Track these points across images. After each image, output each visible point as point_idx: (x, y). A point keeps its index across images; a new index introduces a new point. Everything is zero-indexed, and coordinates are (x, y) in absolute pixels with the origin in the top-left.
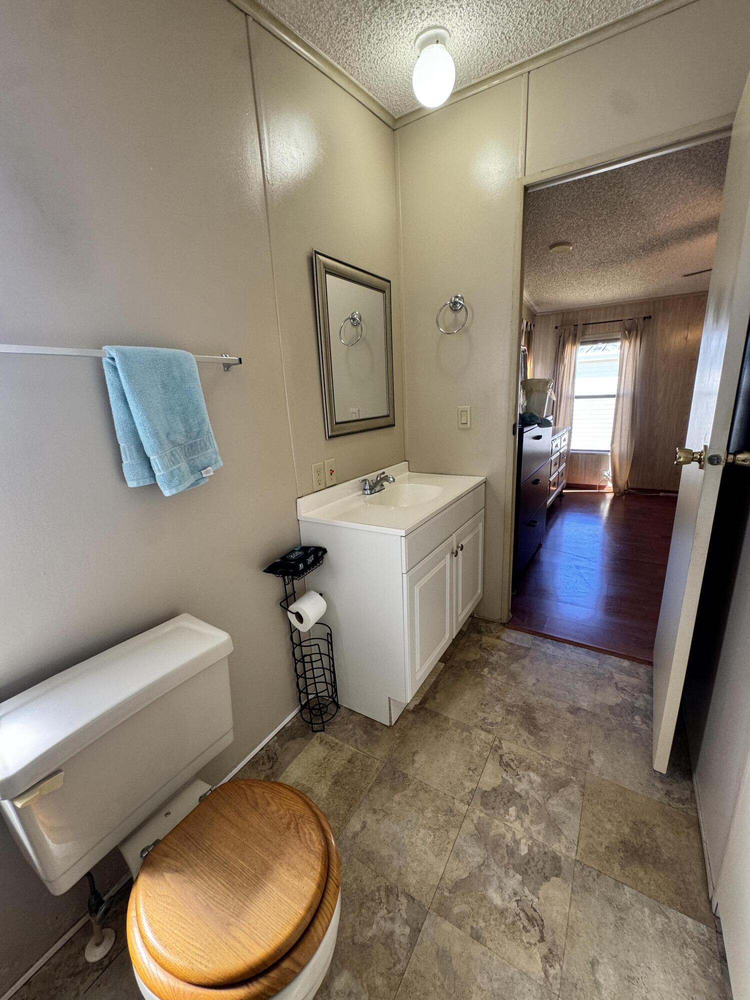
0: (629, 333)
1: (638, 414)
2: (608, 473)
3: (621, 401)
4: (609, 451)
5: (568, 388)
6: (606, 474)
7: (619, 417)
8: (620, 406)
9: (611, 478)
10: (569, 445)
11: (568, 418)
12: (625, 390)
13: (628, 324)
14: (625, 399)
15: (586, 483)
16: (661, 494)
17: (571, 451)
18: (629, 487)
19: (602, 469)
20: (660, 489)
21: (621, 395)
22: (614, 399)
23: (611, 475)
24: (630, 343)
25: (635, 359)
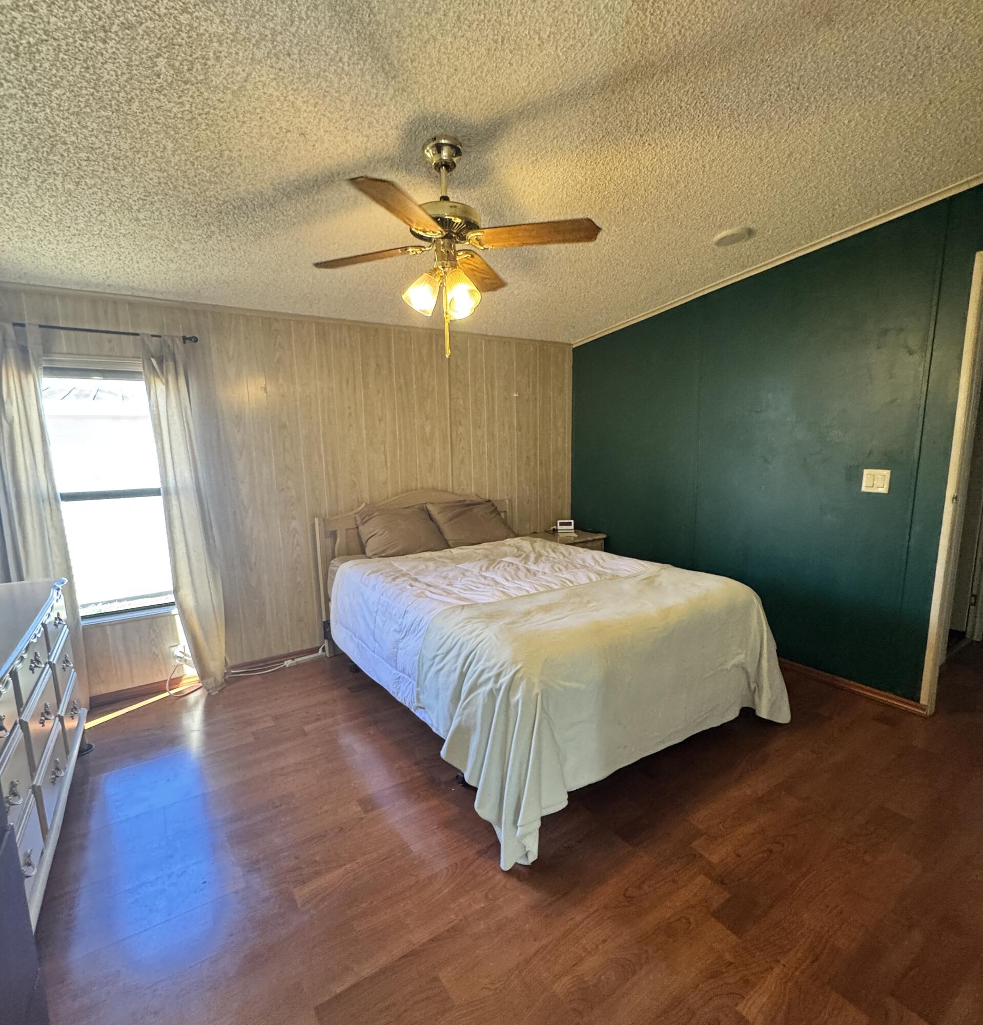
0: (160, 362)
1: (213, 523)
2: (181, 646)
3: (174, 502)
4: (172, 604)
5: (36, 476)
6: (177, 651)
7: (178, 535)
8: (175, 512)
9: (190, 659)
10: (72, 606)
11: (55, 548)
12: (178, 478)
13: (153, 345)
14: (182, 499)
15: (138, 682)
16: (288, 663)
17: (83, 623)
18: (230, 664)
19: (167, 646)
20: (283, 652)
21: (172, 490)
22: (159, 500)
23: (188, 652)
24: (167, 384)
25: (185, 423)
